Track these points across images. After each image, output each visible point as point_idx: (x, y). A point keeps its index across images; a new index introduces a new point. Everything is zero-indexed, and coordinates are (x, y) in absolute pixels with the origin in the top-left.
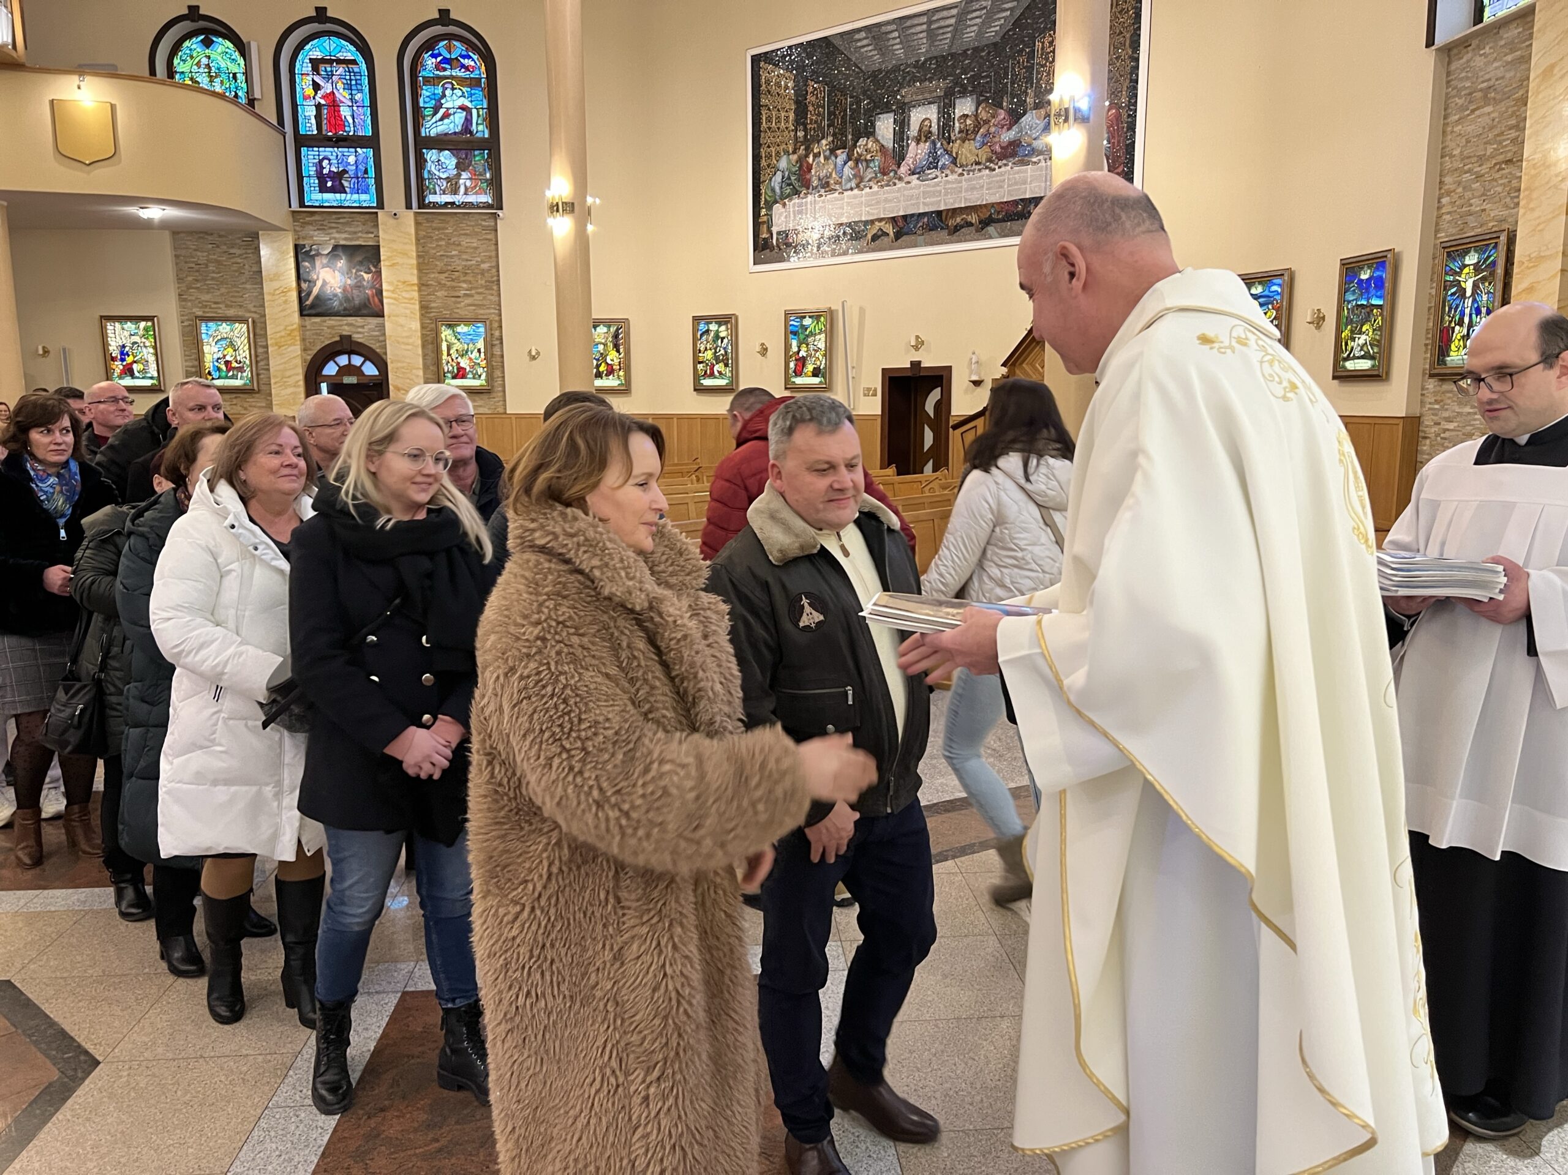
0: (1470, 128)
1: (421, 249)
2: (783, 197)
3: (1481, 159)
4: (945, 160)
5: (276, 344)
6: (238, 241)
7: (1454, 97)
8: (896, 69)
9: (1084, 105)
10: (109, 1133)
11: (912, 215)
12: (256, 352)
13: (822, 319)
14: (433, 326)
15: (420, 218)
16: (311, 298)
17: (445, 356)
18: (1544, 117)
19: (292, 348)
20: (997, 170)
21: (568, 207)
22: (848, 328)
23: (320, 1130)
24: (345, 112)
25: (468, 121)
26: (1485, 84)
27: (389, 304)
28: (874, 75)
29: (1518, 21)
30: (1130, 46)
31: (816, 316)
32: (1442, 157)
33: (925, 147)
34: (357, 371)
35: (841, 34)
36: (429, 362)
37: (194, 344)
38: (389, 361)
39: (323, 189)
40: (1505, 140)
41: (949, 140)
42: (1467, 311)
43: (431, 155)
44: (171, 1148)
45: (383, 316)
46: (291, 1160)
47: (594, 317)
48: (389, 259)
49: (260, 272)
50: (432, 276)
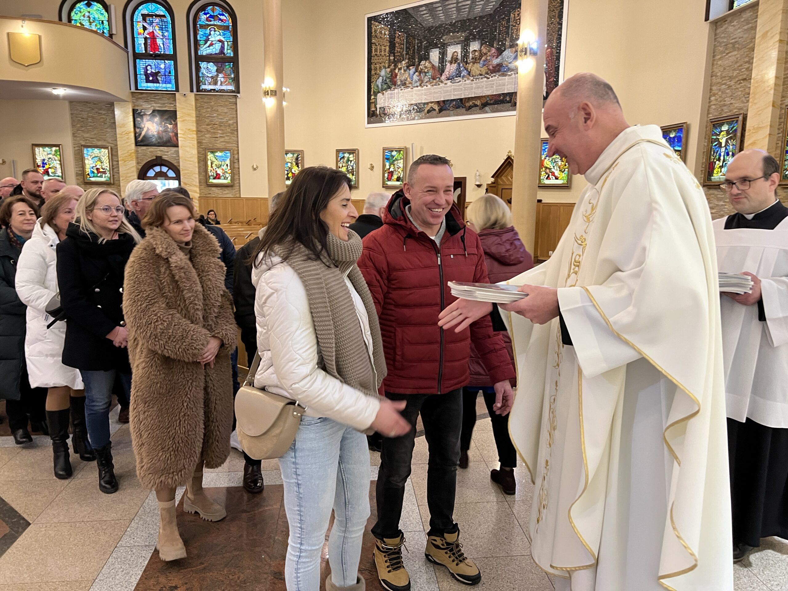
0: (726, 62)
1: (198, 113)
2: (383, 90)
3: (731, 78)
4: (464, 73)
5: (123, 160)
6: (104, 107)
7: (718, 46)
8: (440, 26)
9: (535, 46)
10: (35, 559)
11: (448, 100)
12: (112, 164)
13: (402, 152)
14: (204, 152)
15: (197, 97)
16: (141, 137)
17: (209, 168)
18: (763, 57)
19: (131, 162)
20: (491, 79)
21: (274, 93)
23: (143, 558)
24: (159, 42)
25: (223, 48)
26: (733, 41)
27: (181, 140)
28: (429, 29)
29: (750, 9)
30: (558, 17)
31: (399, 151)
32: (712, 77)
33: (455, 66)
34: (164, 174)
35: (413, 8)
36: (202, 171)
37: (80, 159)
38: (181, 170)
39: (148, 81)
40: (743, 69)
41: (467, 63)
42: (722, 154)
43: (203, 65)
44: (67, 567)
45: (177, 146)
46: (128, 573)
47: (286, 149)
48: (181, 117)
49: (115, 123)
50: (204, 126)
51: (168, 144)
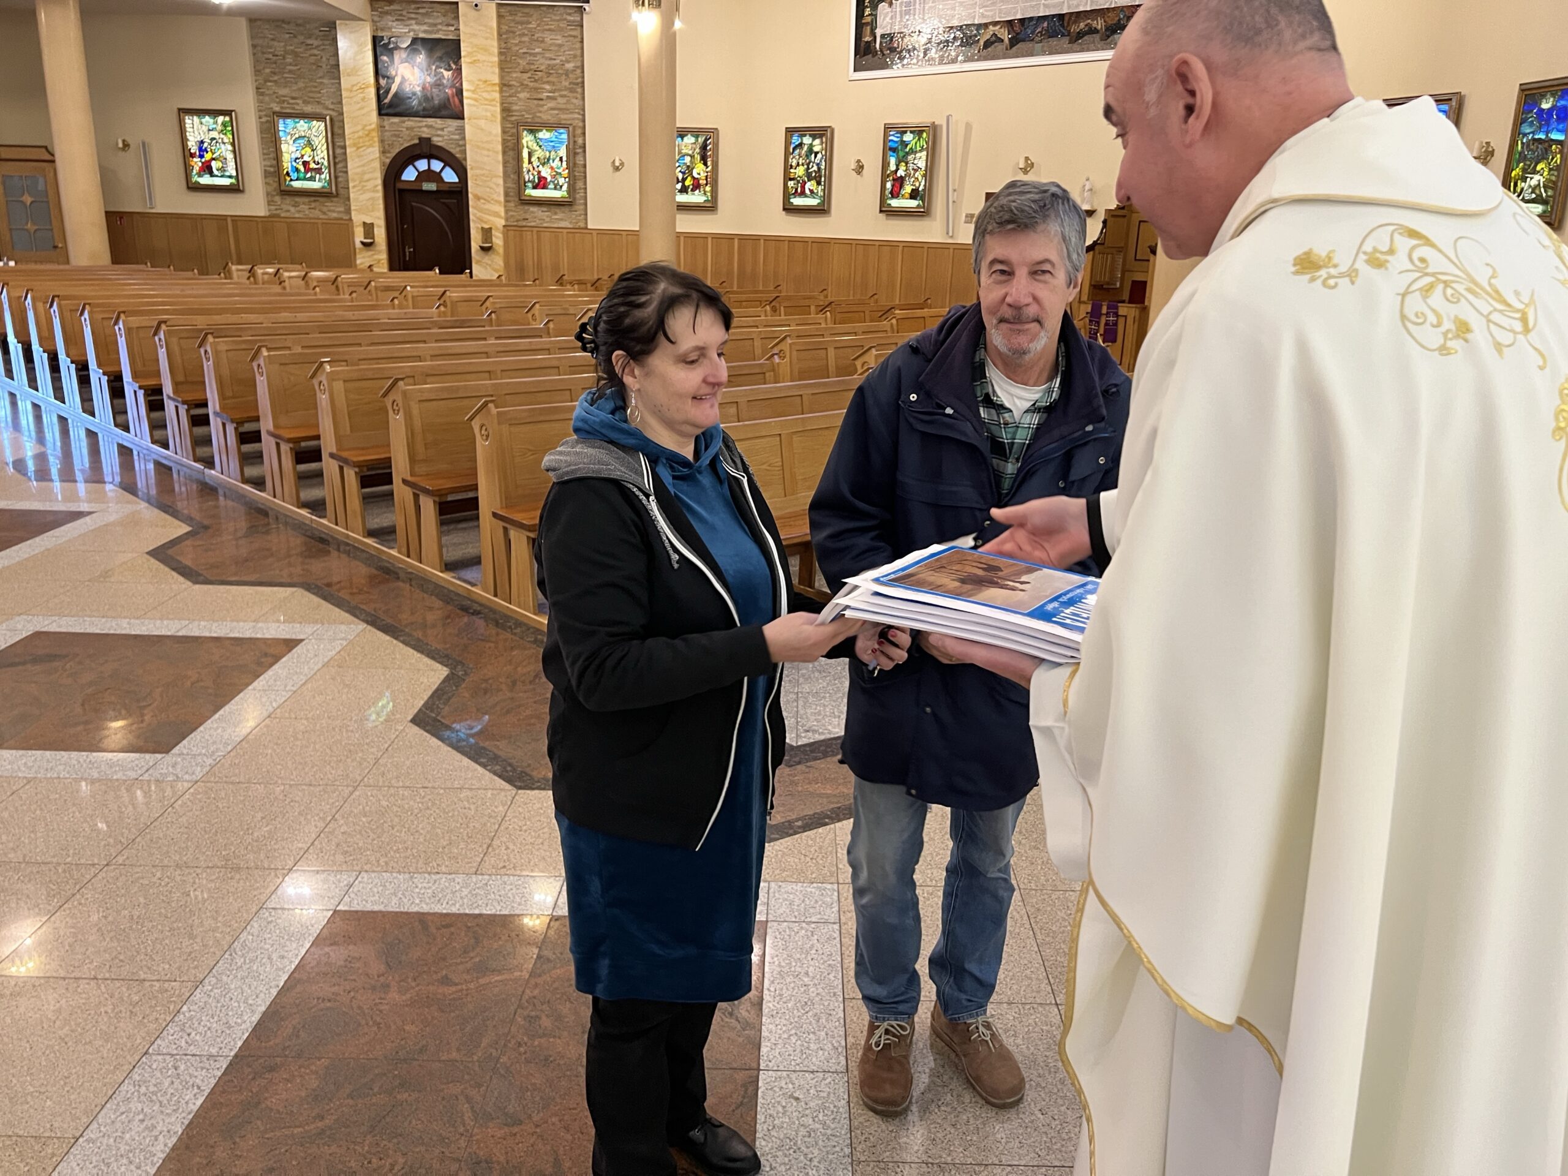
1: (503, 45)
5: (354, 145)
11: (1031, 19)
12: (334, 153)
13: (925, 135)
14: (515, 130)
15: (501, 10)
16: (390, 96)
17: (526, 165)
19: (371, 149)
21: (655, 1)
22: (952, 145)
27: (469, 105)
31: (918, 132)
34: (436, 177)
36: (510, 169)
37: (272, 143)
38: (468, 168)
45: (460, 116)
46: (153, 1128)
47: (678, 125)
48: (469, 54)
49: (338, 65)
50: (514, 75)
51: (444, 113)
